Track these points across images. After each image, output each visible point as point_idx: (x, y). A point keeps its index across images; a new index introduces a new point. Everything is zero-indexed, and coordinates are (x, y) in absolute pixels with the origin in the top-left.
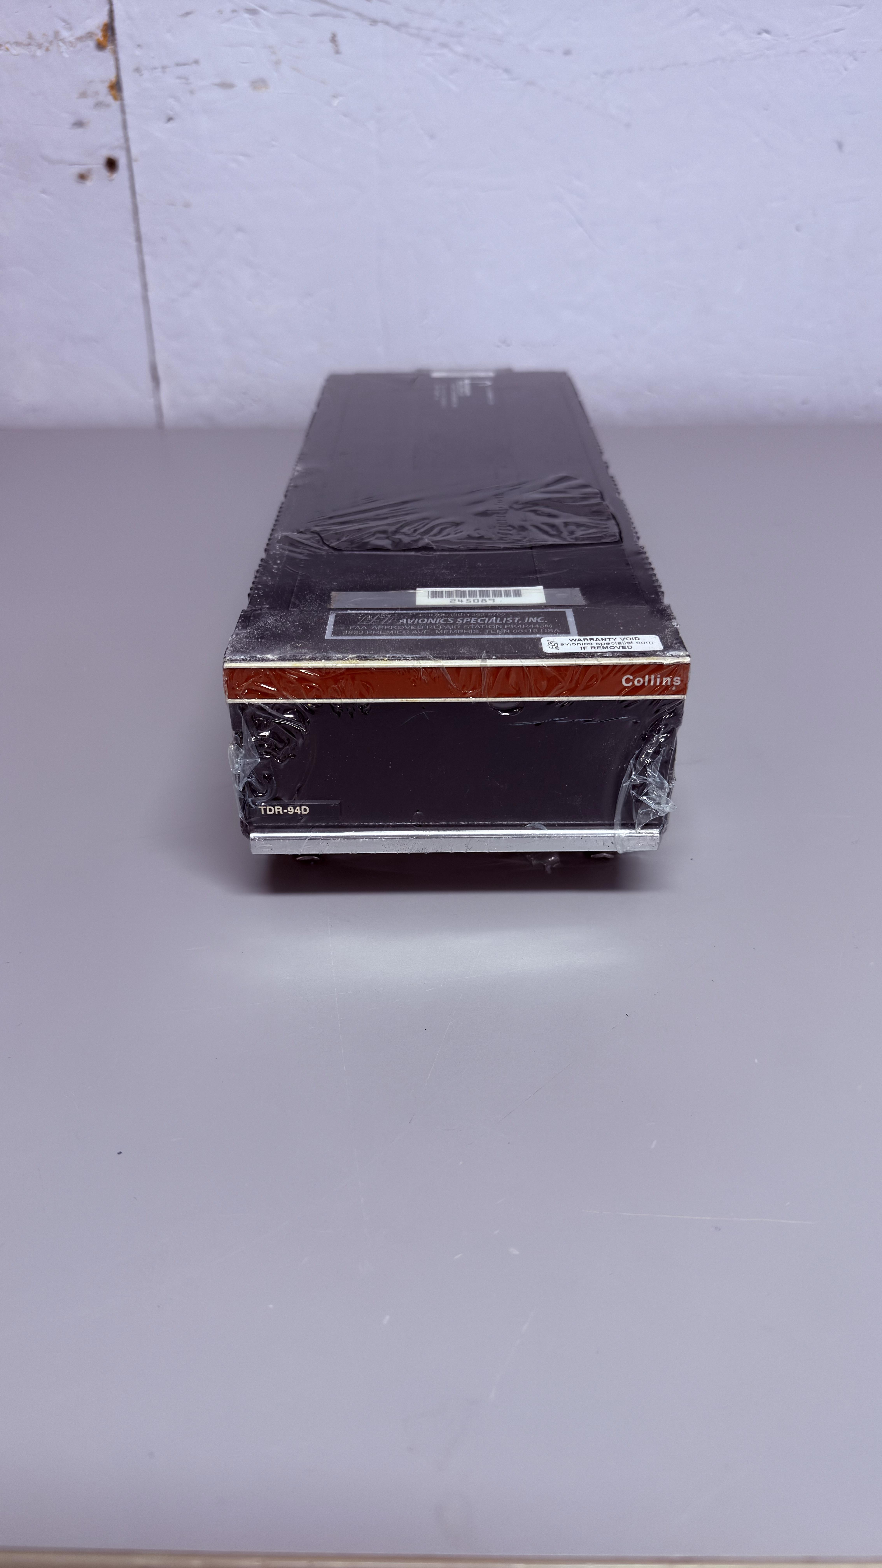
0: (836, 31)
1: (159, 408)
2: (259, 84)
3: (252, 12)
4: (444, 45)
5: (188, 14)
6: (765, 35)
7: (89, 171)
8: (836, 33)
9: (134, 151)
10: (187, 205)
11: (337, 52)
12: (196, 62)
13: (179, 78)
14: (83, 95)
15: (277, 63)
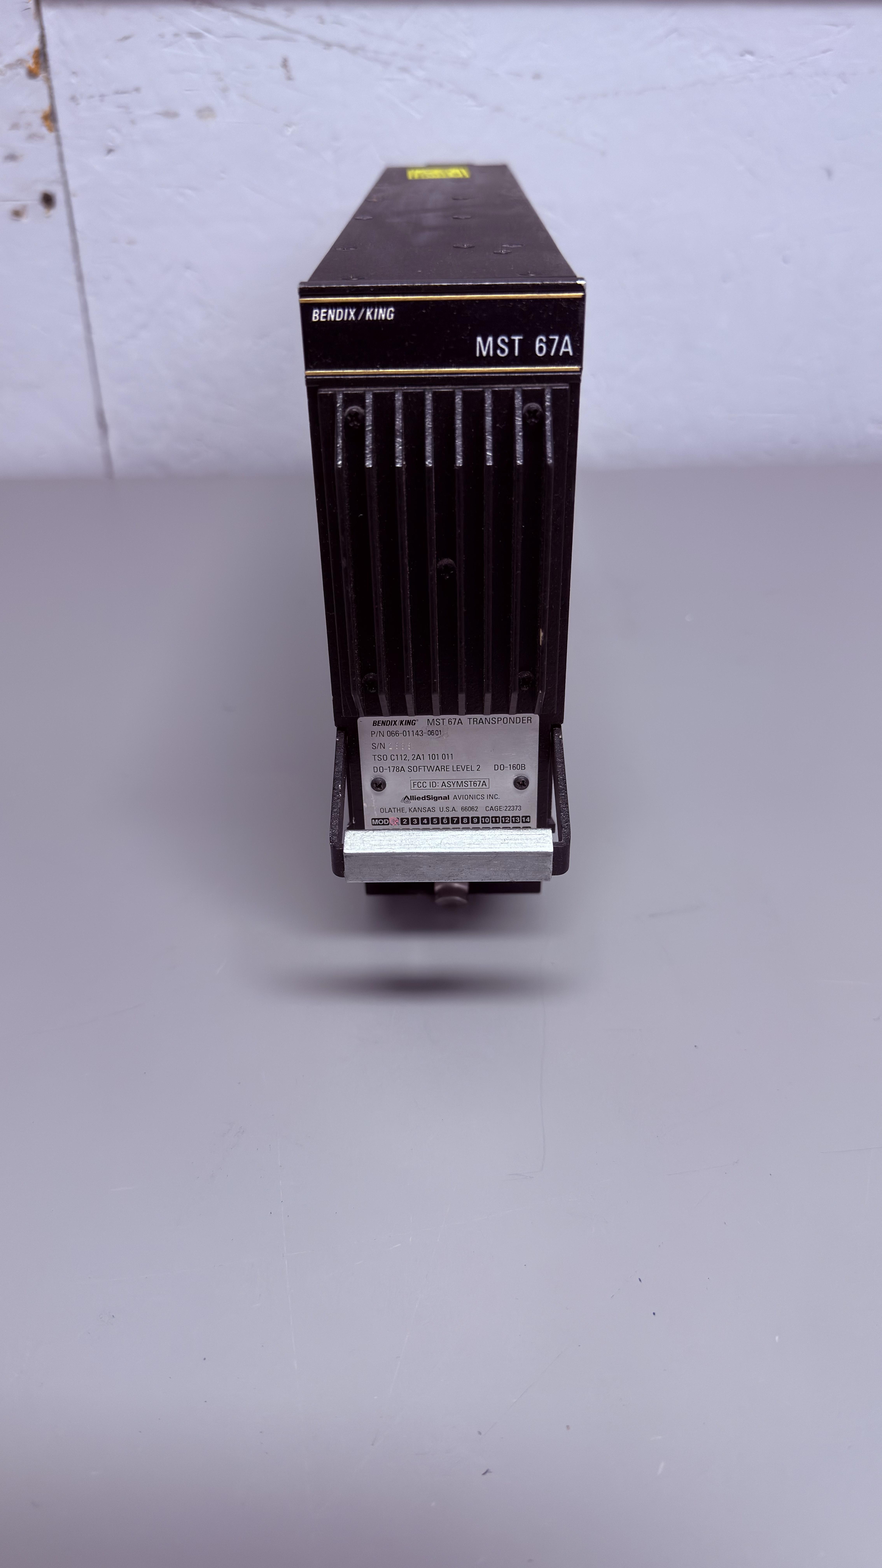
0: (824, 52)
1: (107, 458)
2: (205, 112)
3: (195, 35)
4: (404, 70)
5: (126, 38)
6: (748, 57)
7: (25, 207)
9: (73, 184)
10: (131, 242)
11: (289, 78)
12: (137, 90)
13: (119, 107)
14: (15, 126)
15: (225, 90)
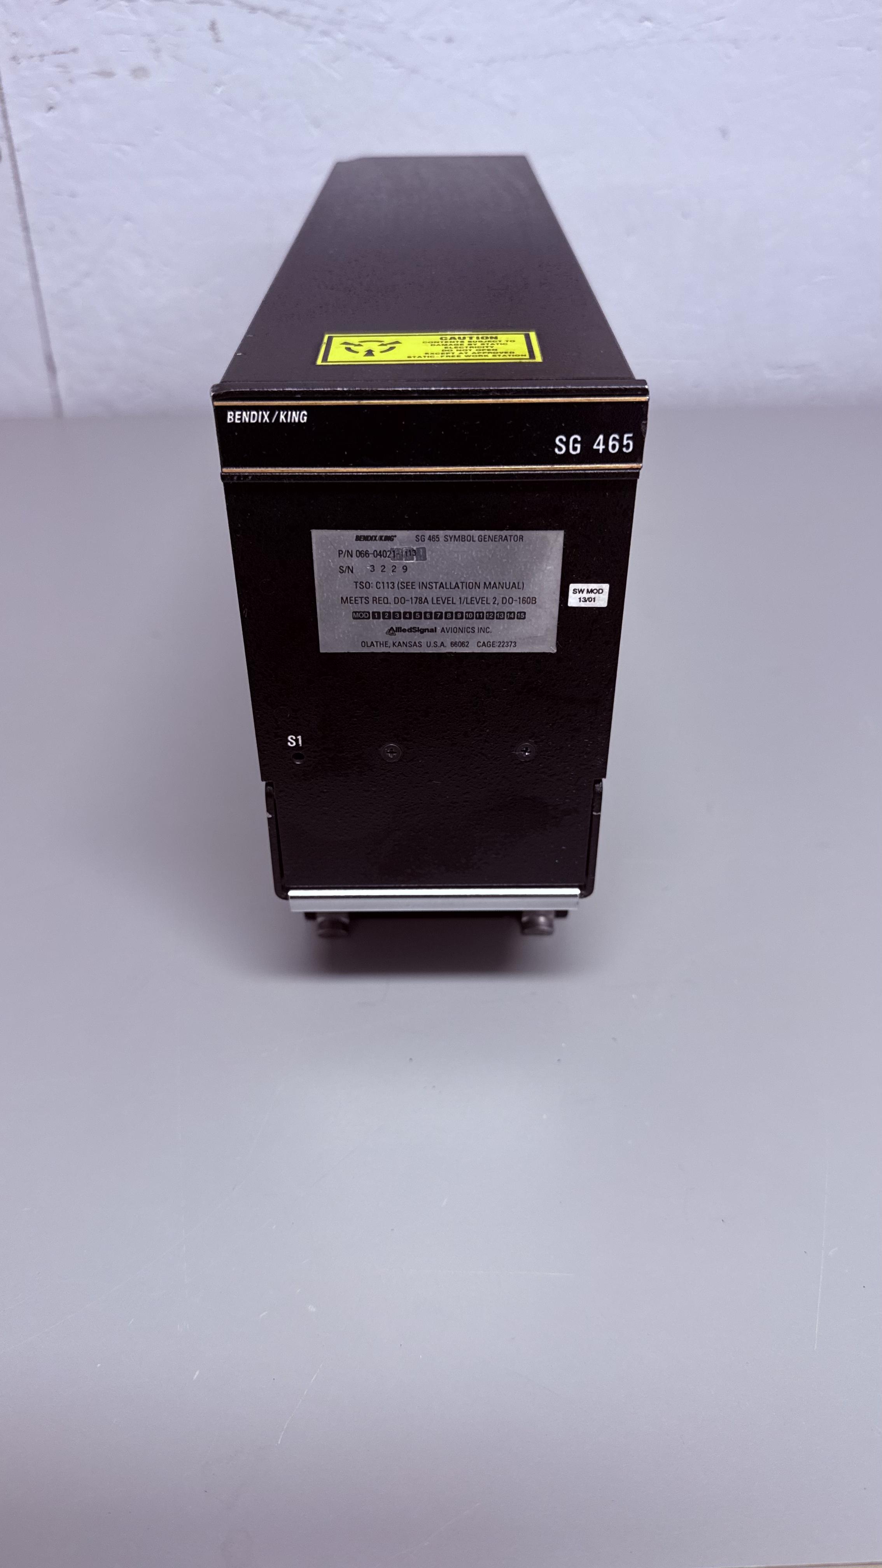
8: (718, 22)
